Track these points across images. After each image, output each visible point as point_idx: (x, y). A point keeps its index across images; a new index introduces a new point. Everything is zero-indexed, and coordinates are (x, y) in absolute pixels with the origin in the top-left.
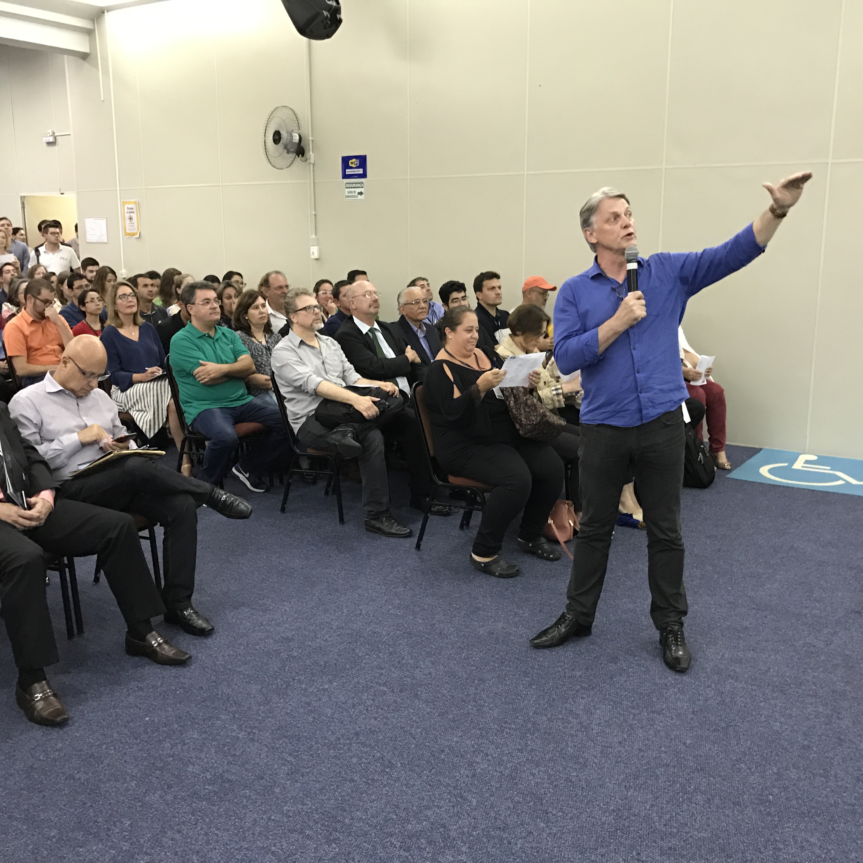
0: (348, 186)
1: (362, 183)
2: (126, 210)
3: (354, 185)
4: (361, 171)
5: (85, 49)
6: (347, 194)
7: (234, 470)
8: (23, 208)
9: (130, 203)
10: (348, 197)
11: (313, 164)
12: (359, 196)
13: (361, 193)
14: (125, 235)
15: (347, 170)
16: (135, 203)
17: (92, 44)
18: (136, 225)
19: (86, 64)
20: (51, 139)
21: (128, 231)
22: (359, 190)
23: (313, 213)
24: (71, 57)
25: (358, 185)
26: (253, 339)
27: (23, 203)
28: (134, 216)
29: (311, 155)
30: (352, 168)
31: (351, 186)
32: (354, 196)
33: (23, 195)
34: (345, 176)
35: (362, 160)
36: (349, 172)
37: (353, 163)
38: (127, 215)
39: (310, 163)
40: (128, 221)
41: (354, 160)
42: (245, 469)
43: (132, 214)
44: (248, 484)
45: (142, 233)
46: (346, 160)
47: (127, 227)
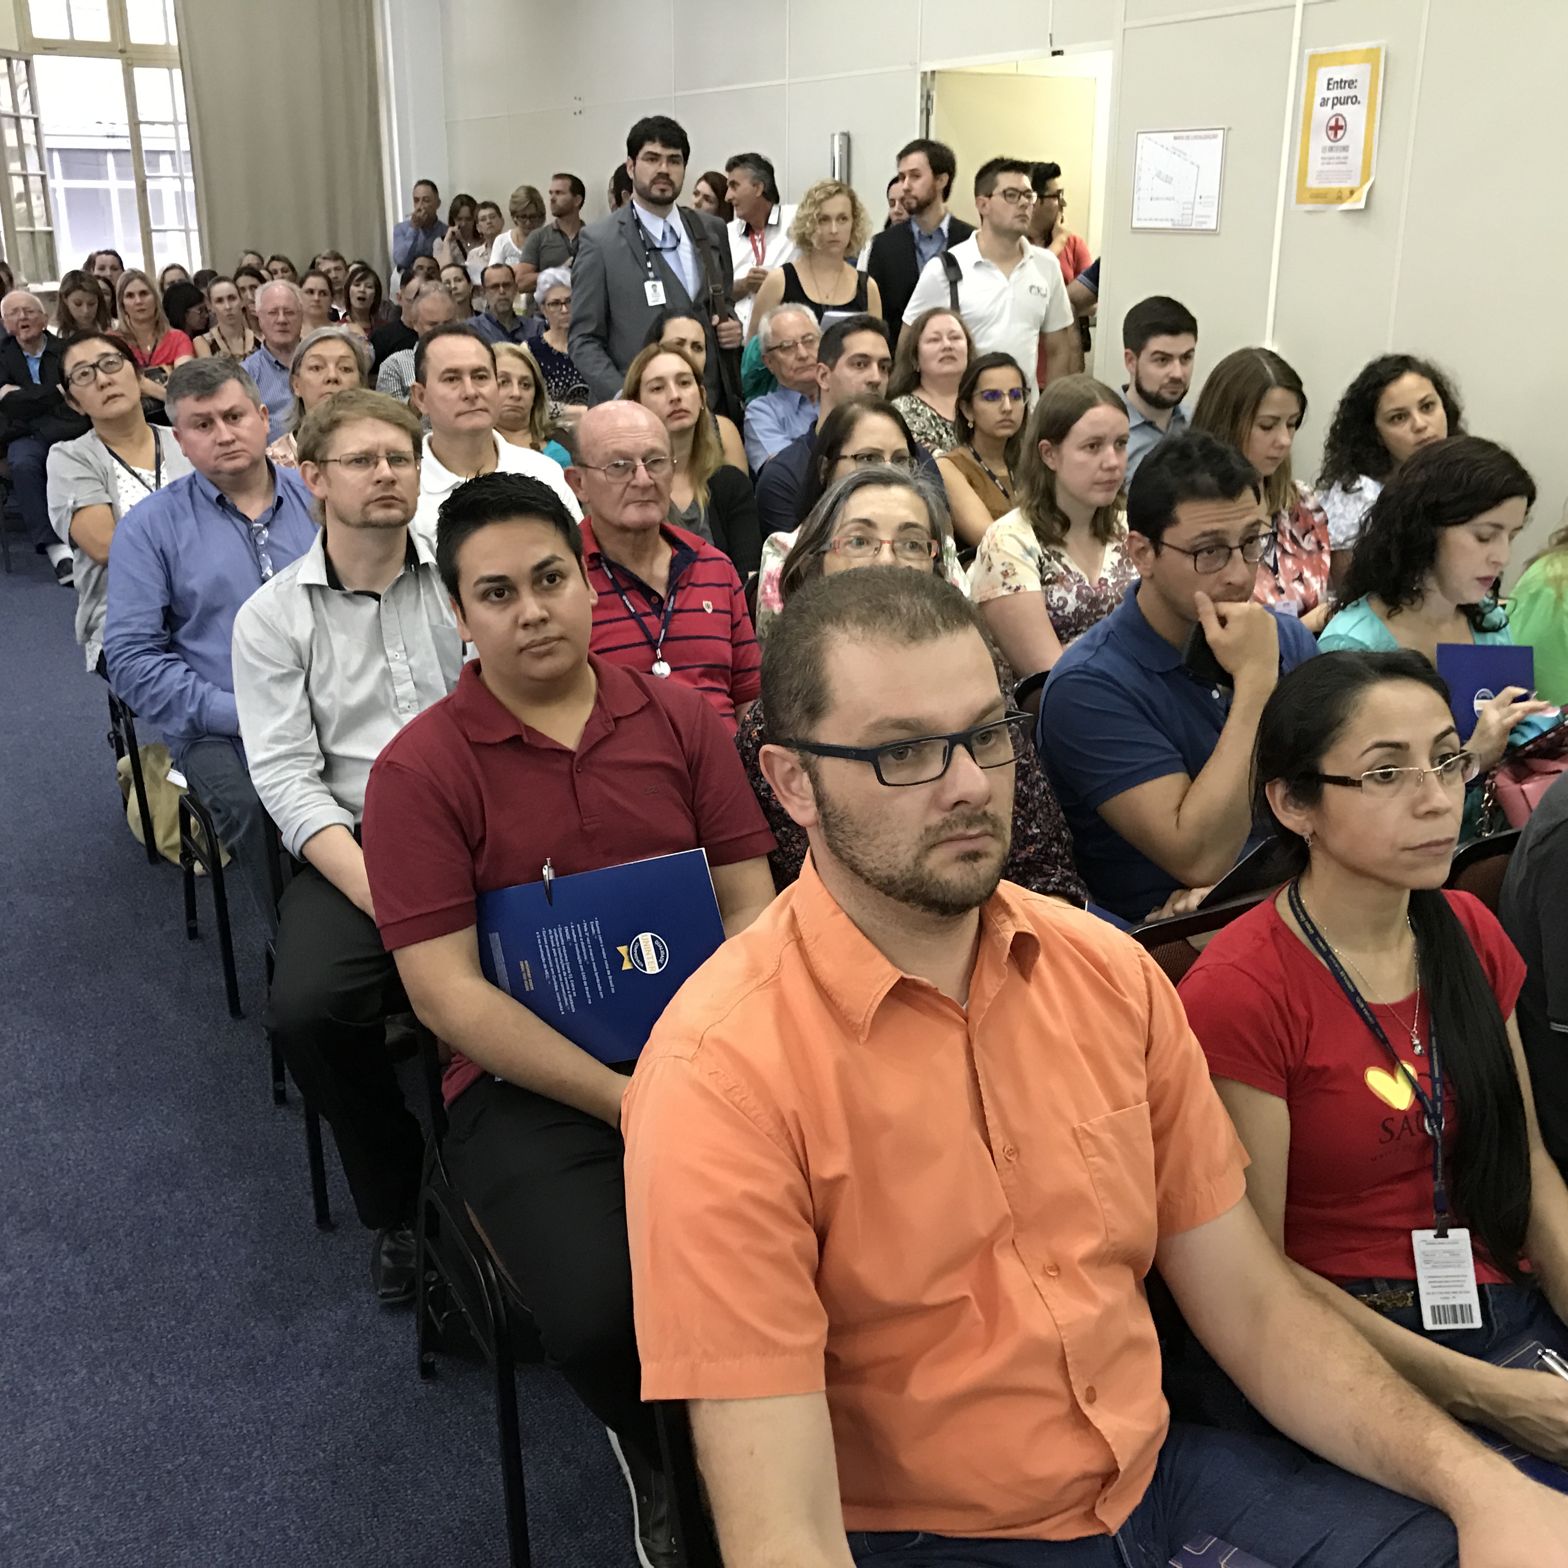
2: (1322, 92)
8: (927, 112)
9: (1342, 59)
14: (1300, 201)
16: (1371, 56)
18: (1356, 158)
21: (1313, 183)
27: (927, 98)
28: (1354, 115)
33: (929, 68)
38: (1324, 115)
40: (1320, 140)
43: (1345, 110)
45: (1381, 192)
47: (1315, 163)
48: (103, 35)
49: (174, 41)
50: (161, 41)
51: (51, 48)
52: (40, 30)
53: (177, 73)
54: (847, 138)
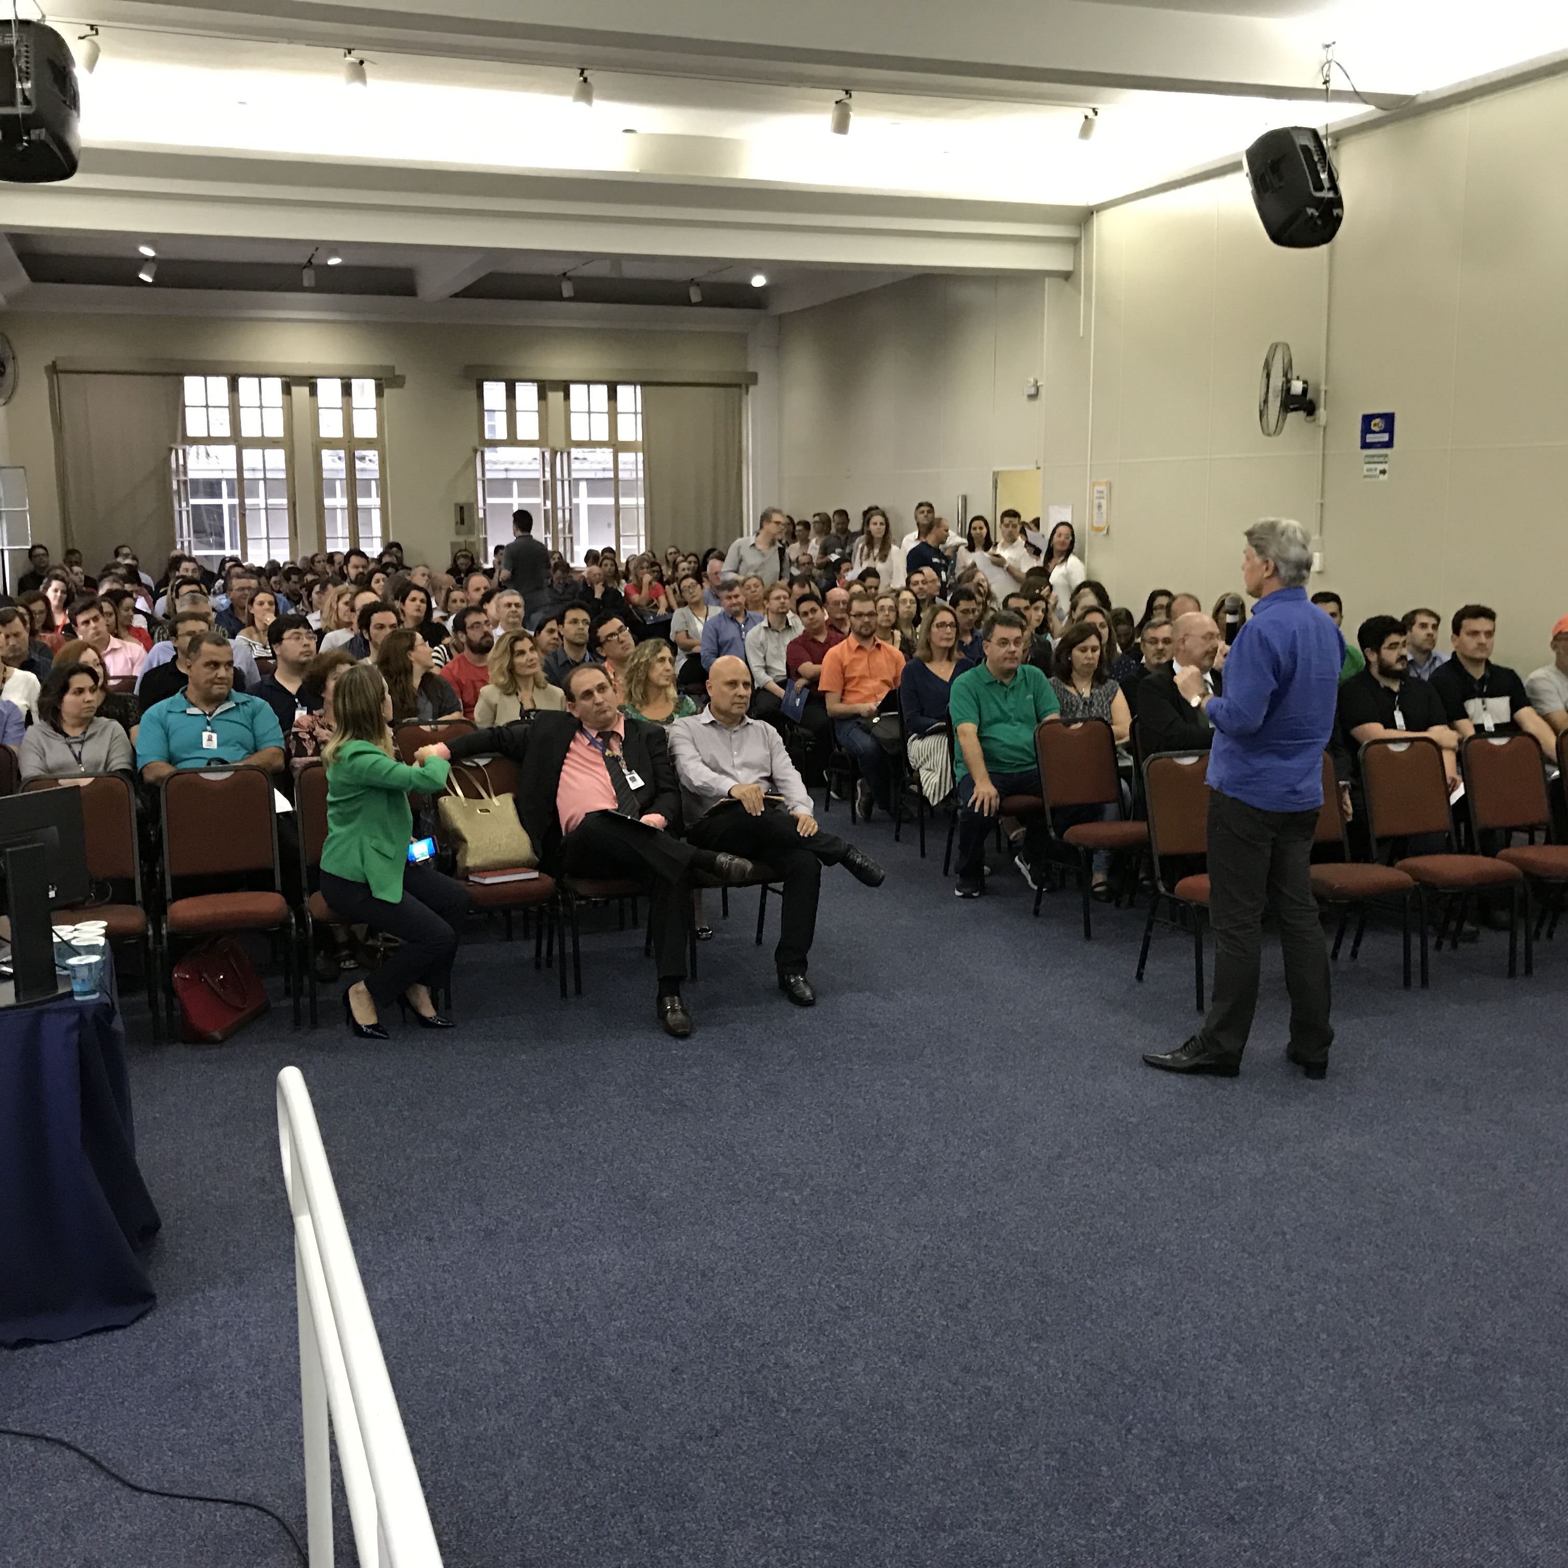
0: (1368, 460)
1: (1386, 456)
2: (1096, 495)
3: (1376, 459)
4: (1385, 437)
5: (1069, 267)
6: (1366, 473)
7: (1017, 859)
8: (996, 488)
9: (1100, 484)
10: (1365, 477)
11: (1325, 428)
12: (1382, 477)
13: (1383, 472)
14: (1093, 531)
15: (1368, 436)
16: (1106, 484)
17: (1076, 261)
18: (1104, 516)
19: (1068, 288)
20: (1032, 391)
21: (1095, 525)
22: (1381, 467)
23: (1319, 501)
24: (1052, 279)
25: (1381, 459)
26: (1071, 690)
27: (995, 482)
28: (1104, 502)
29: (1321, 412)
30: (1374, 432)
31: (1372, 460)
32: (1375, 476)
33: (996, 469)
34: (1365, 445)
35: (1389, 419)
36: (1370, 438)
37: (1376, 424)
38: (1096, 502)
39: (1319, 426)
40: (1096, 510)
41: (1377, 420)
42: (1026, 861)
43: (1101, 501)
44: (1029, 878)
45: (1111, 529)
46: (1367, 419)
47: (1095, 519)
48: (605, 438)
49: (640, 439)
50: (633, 439)
51: (580, 444)
52: (575, 437)
53: (640, 455)
54: (965, 499)
